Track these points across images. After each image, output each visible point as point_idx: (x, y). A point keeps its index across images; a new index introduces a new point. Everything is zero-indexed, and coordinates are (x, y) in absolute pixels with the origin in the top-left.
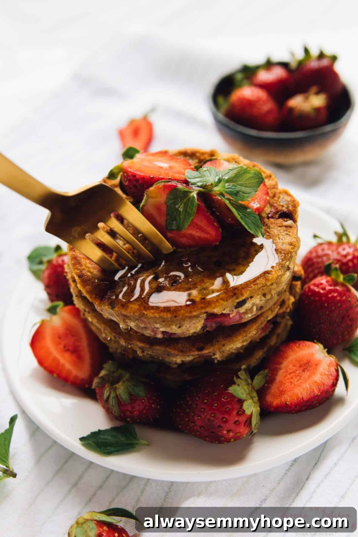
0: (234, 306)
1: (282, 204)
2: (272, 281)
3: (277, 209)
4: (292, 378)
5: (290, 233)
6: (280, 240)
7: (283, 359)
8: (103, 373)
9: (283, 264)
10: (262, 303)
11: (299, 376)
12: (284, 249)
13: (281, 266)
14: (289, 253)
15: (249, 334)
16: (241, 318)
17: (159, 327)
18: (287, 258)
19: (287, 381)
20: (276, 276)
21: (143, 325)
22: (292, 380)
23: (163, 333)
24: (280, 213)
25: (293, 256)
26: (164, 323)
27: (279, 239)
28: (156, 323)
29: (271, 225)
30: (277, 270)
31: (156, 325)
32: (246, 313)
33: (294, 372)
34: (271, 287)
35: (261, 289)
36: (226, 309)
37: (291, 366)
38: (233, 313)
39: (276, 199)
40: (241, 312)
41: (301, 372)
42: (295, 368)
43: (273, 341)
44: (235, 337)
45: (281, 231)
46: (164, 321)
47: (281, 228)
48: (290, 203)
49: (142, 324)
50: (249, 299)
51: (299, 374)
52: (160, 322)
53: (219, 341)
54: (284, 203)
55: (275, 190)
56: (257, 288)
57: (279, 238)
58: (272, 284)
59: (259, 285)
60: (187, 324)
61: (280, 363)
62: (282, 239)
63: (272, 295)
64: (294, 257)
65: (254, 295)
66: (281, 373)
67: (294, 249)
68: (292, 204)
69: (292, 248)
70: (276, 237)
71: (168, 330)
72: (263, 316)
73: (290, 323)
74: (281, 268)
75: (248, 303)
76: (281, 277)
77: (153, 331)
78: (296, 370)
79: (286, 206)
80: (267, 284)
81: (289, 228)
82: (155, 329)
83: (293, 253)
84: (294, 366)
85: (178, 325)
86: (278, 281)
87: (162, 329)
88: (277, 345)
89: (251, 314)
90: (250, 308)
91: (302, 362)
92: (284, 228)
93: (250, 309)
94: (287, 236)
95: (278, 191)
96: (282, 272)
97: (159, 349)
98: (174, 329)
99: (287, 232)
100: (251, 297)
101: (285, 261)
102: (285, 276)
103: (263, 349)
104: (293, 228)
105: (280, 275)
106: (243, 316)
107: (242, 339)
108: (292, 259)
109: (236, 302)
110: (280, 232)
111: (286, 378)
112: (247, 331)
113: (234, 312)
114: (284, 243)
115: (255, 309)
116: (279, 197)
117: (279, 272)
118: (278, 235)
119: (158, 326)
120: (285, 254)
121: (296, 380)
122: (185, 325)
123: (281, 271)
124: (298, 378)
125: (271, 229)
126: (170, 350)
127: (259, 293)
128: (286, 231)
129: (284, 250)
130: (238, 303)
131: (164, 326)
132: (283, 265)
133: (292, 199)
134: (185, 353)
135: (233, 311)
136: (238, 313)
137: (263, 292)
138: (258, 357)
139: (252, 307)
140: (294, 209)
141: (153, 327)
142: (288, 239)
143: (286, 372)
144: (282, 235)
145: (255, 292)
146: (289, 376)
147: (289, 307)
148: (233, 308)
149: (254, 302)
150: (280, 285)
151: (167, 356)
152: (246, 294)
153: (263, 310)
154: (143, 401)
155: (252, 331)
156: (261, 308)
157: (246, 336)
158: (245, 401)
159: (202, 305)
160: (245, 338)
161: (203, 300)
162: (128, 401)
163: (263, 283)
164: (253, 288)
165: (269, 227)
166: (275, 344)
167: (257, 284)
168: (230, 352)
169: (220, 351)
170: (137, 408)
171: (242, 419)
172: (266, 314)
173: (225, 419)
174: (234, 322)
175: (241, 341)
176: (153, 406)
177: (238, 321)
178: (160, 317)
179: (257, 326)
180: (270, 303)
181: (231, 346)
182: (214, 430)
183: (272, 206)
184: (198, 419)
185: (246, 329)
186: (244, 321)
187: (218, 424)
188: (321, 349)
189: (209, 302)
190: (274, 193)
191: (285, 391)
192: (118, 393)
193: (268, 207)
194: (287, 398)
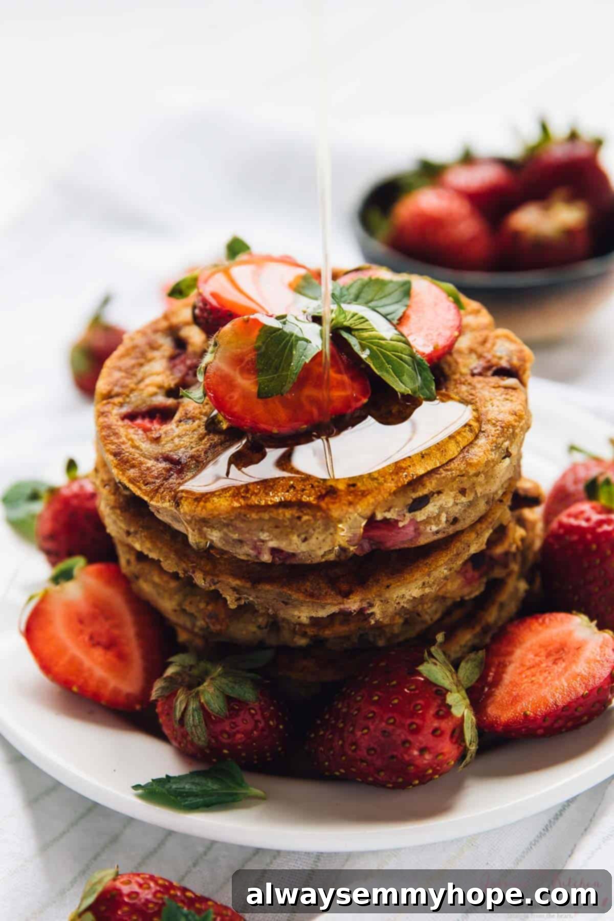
0: (407, 506)
1: (498, 354)
2: (478, 469)
3: (489, 362)
4: (534, 675)
5: (514, 398)
6: (494, 407)
7: (515, 646)
8: (170, 671)
9: (499, 444)
10: (456, 511)
11: (547, 672)
12: (500, 419)
13: (494, 445)
14: (510, 426)
15: (435, 569)
16: (418, 533)
17: (267, 539)
18: (506, 435)
19: (526, 680)
20: (486, 460)
21: (236, 536)
22: (533, 679)
23: (274, 551)
24: (494, 368)
25: (517, 435)
26: (277, 531)
27: (493, 406)
28: (262, 530)
29: (477, 385)
30: (488, 451)
31: (261, 534)
32: (427, 522)
33: (537, 665)
34: (475, 479)
35: (457, 480)
36: (392, 510)
37: (531, 656)
38: (404, 520)
39: (488, 346)
40: (419, 519)
41: (550, 664)
42: (538, 659)
43: (492, 616)
44: (409, 574)
45: (497, 394)
46: (277, 527)
47: (497, 390)
48: (514, 354)
49: (235, 534)
50: (436, 495)
51: (547, 668)
52: (271, 529)
53: (379, 580)
54: (504, 354)
56: (451, 476)
57: (491, 403)
58: (477, 475)
59: (454, 472)
60: (319, 533)
61: (510, 653)
62: (498, 407)
63: (476, 494)
64: (518, 437)
65: (443, 490)
66: (511, 669)
67: (520, 422)
68: (518, 357)
69: (516, 421)
70: (485, 403)
71: (283, 545)
72: (460, 541)
73: (523, 586)
74: (494, 448)
75: (433, 504)
76: (494, 466)
77: (255, 548)
78: (541, 662)
79: (506, 358)
80: (467, 472)
81: (510, 390)
82: (258, 543)
83: (516, 429)
84: (536, 655)
85: (303, 536)
86: (487, 472)
87: (273, 544)
88: (500, 623)
89: (437, 527)
90: (435, 515)
91: (551, 648)
92: (502, 390)
93: (434, 518)
94: (508, 401)
96: (497, 456)
97: (268, 591)
98: (294, 544)
99: (508, 397)
100: (439, 493)
101: (502, 439)
102: (501, 464)
103: (473, 628)
104: (518, 390)
105: (493, 461)
106: (422, 527)
107: (423, 581)
108: (515, 439)
109: (412, 498)
110: (495, 396)
111: (524, 676)
112: (430, 565)
113: (406, 517)
114: (502, 412)
115: (443, 518)
116: (494, 345)
117: (492, 455)
118: (491, 399)
119: (264, 536)
120: (502, 427)
121: (541, 677)
122: (316, 535)
123: (495, 454)
124: (545, 674)
125: (477, 391)
126: (289, 592)
127: (453, 486)
128: (507, 394)
129: (501, 421)
130: (415, 500)
131: (276, 537)
132: (499, 446)
133: (519, 348)
134: (318, 599)
135: (404, 516)
136: (413, 521)
137: (461, 486)
139: (439, 515)
140: (522, 363)
141: (255, 539)
142: (508, 406)
143: (522, 665)
144: (498, 400)
145: (446, 484)
146: (528, 673)
148: (406, 510)
149: (444, 503)
150: (492, 480)
151: (283, 605)
152: (430, 486)
153: (459, 527)
154: (253, 711)
155: (441, 565)
156: (455, 521)
157: (429, 575)
158: (449, 693)
159: (350, 498)
160: (426, 579)
161: (352, 489)
162: (225, 711)
163: (462, 468)
164: (443, 475)
165: (474, 388)
166: (496, 622)
167: (450, 470)
168: (400, 607)
169: (383, 599)
170: (242, 726)
171: (447, 725)
172: (466, 538)
173: (414, 726)
174: (403, 542)
175: (420, 583)
176: (271, 723)
177: (411, 540)
178: (271, 519)
179: (449, 556)
180: (471, 514)
181: (402, 591)
182: (395, 753)
183: (480, 356)
184: (363, 734)
185: (429, 561)
186: (423, 541)
187: (403, 737)
188: (585, 623)
189: (364, 491)
190: (485, 337)
191: (523, 696)
192: (202, 701)
193: (473, 359)
194: (528, 706)
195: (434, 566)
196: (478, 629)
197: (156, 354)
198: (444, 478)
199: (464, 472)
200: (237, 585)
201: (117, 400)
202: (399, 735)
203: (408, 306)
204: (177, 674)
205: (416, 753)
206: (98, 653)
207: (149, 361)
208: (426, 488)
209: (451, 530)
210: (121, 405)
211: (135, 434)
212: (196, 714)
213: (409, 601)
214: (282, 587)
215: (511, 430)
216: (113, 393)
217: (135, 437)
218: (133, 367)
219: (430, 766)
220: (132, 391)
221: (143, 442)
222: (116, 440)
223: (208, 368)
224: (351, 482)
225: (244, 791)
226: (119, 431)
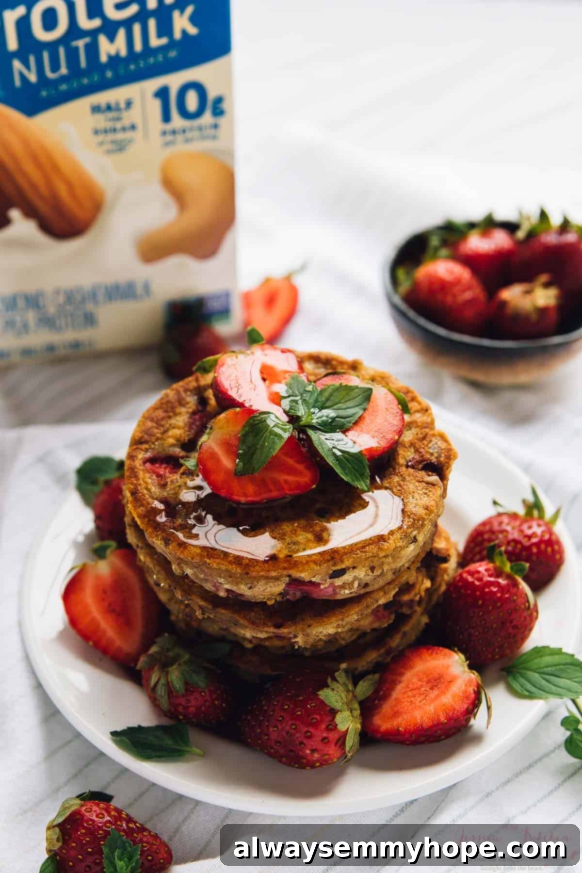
0: (329, 574)
1: (431, 451)
2: (387, 553)
3: (422, 456)
4: (414, 696)
5: (430, 494)
6: (414, 500)
7: (406, 669)
8: (154, 649)
9: (408, 533)
10: (368, 579)
11: (424, 695)
12: (414, 512)
13: (404, 534)
14: (421, 519)
15: (347, 617)
16: (335, 593)
17: (224, 582)
18: (416, 526)
19: (406, 699)
20: (394, 547)
21: (203, 576)
22: (413, 699)
23: (228, 591)
24: (425, 463)
25: (425, 525)
26: (230, 579)
27: (413, 498)
28: (220, 576)
29: (407, 477)
30: (397, 539)
31: (219, 578)
32: (343, 587)
33: (419, 689)
34: (384, 559)
35: (369, 560)
36: (317, 576)
37: (415, 680)
38: (325, 583)
39: (425, 442)
40: (336, 584)
41: (428, 689)
42: (420, 683)
43: (396, 642)
44: (326, 617)
45: (419, 488)
46: (230, 576)
47: (420, 484)
48: (443, 451)
49: (202, 574)
50: (351, 569)
51: (425, 692)
52: (226, 577)
53: (304, 619)
54: (436, 451)
55: (427, 430)
56: (364, 557)
57: (413, 496)
58: (386, 556)
59: (368, 554)
60: (261, 585)
61: (401, 674)
62: (417, 499)
63: (383, 570)
64: (426, 527)
65: (358, 566)
66: (399, 688)
67: (429, 516)
68: (446, 453)
69: (426, 514)
70: (409, 495)
71: (235, 588)
72: (371, 597)
73: (425, 620)
74: (403, 537)
75: (349, 574)
76: (401, 550)
77: (215, 586)
78: (422, 686)
79: (436, 455)
80: (379, 555)
81: (430, 486)
82: (217, 584)
83: (426, 521)
84: (420, 680)
85: (249, 585)
86: (395, 554)
87: (227, 586)
88: (401, 648)
89: (350, 591)
90: (350, 582)
91: (431, 676)
92: (424, 484)
93: (349, 584)
94: (426, 496)
95: (431, 432)
96: (404, 543)
97: (223, 614)
98: (243, 589)
99: (427, 491)
100: (354, 568)
101: (412, 529)
102: (407, 549)
103: (379, 650)
104: (436, 487)
105: (400, 546)
106: (338, 590)
107: (338, 623)
108: (423, 528)
109: (332, 570)
110: (417, 489)
111: (406, 696)
112: (344, 613)
113: (327, 582)
114: (418, 505)
115: (356, 584)
116: (431, 441)
117: (400, 542)
118: (413, 492)
119: (221, 580)
120: (414, 519)
121: (419, 699)
122: (258, 586)
123: (403, 542)
124: (422, 697)
125: (405, 483)
126: (237, 618)
127: (365, 564)
128: (427, 489)
129: (414, 514)
130: (334, 571)
131: (230, 582)
132: (408, 535)
133: (449, 447)
134: (258, 627)
135: (326, 581)
136: (332, 584)
137: (372, 565)
138: (369, 659)
139: (353, 582)
140: (447, 461)
141: (215, 581)
142: (425, 501)
143: (407, 686)
144: (419, 494)
145: (360, 562)
146: (410, 694)
147: (419, 593)
148: (327, 577)
149: (357, 575)
150: (399, 560)
151: (233, 625)
152: (347, 563)
153: (368, 589)
154: (203, 694)
155: (352, 615)
156: (366, 585)
157: (342, 620)
158: (339, 713)
159: (285, 565)
160: (340, 622)
161: (289, 558)
162: (183, 691)
163: (375, 552)
164: (359, 556)
165: (404, 480)
166: (398, 646)
167: (365, 552)
168: (319, 638)
169: (304, 633)
170: (193, 702)
171: (333, 736)
172: (375, 595)
173: (309, 734)
174: (324, 596)
175: (335, 625)
176: (216, 702)
177: (330, 596)
178: (227, 570)
179: (360, 608)
180: (379, 581)
181: (320, 629)
182: (293, 748)
183: (417, 451)
184: (274, 731)
185: (343, 610)
186: (339, 597)
187: (300, 739)
188: (460, 661)
189: (296, 561)
190: (424, 434)
191: (401, 713)
192: (169, 680)
193: (411, 452)
194: (402, 723)
195: (347, 615)
196: (382, 651)
197: (183, 410)
198: (359, 558)
199: (375, 554)
200: (203, 604)
201: (145, 446)
202: (298, 738)
203: (365, 410)
204: (157, 653)
205: (308, 752)
206: (111, 618)
207: (176, 414)
208: (343, 564)
209: (362, 591)
210: (147, 450)
211: (150, 478)
212: (163, 688)
213: (325, 636)
214: (233, 613)
215: (420, 522)
216: (143, 440)
217: (149, 481)
218: (163, 419)
219: (317, 761)
220: (158, 439)
221: (154, 486)
222: (135, 482)
223: (203, 446)
224: (289, 554)
225: (188, 749)
226: (139, 474)
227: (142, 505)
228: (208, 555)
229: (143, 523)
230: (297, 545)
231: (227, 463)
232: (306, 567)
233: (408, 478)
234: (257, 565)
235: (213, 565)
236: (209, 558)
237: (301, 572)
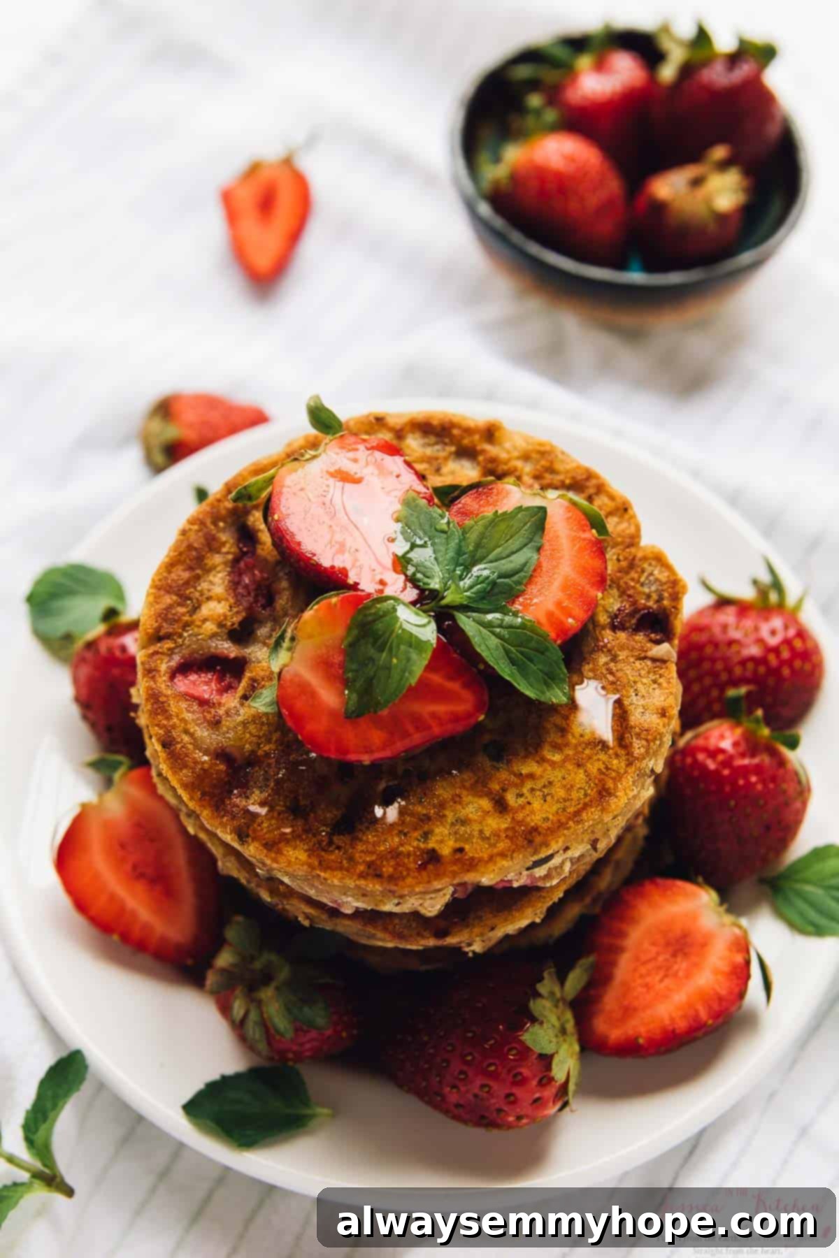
0: (526, 866)
1: (646, 590)
2: (615, 813)
3: (634, 603)
4: (649, 974)
5: (662, 680)
6: (638, 699)
7: (629, 925)
9: (643, 768)
11: (664, 970)
12: (646, 725)
13: (637, 773)
14: (658, 737)
18: (651, 751)
19: (639, 981)
20: (626, 800)
22: (648, 979)
24: (640, 614)
27: (636, 695)
28: (345, 894)
29: (619, 653)
30: (629, 786)
32: (548, 876)
33: (655, 959)
34: (610, 824)
35: (589, 831)
37: (646, 945)
38: (520, 878)
39: (634, 575)
40: (538, 874)
41: (668, 958)
42: (655, 949)
45: (643, 673)
47: (643, 664)
48: (665, 587)
50: (560, 852)
51: (665, 964)
53: (481, 917)
54: (653, 588)
55: (633, 550)
56: (581, 829)
57: (636, 690)
58: (614, 818)
59: (586, 823)
61: (622, 935)
62: (643, 696)
63: (610, 837)
65: (571, 844)
68: (670, 590)
69: (664, 725)
70: (629, 689)
74: (636, 778)
75: (556, 859)
76: (635, 799)
78: (658, 954)
79: (655, 597)
80: (603, 820)
81: (659, 664)
82: (340, 901)
83: (665, 736)
84: (653, 944)
86: (627, 810)
90: (557, 867)
91: (670, 935)
92: (649, 663)
94: (656, 686)
95: (640, 555)
100: (565, 849)
104: (669, 663)
105: (634, 796)
108: (661, 750)
109: (531, 860)
110: (640, 675)
111: (637, 975)
114: (648, 710)
116: (643, 571)
118: (635, 682)
119: (348, 899)
121: (658, 978)
123: (637, 785)
124: (661, 973)
125: (618, 665)
127: (582, 837)
128: (654, 672)
129: (647, 730)
130: (534, 861)
132: (642, 771)
133: (672, 578)
134: (406, 938)
135: (522, 874)
136: (530, 875)
137: (592, 835)
139: (562, 866)
140: (673, 604)
141: (336, 898)
144: (644, 684)
145: (575, 839)
146: (642, 970)
148: (523, 870)
149: (570, 855)
158: (557, 1057)
159: (455, 868)
161: (458, 856)
162: (291, 1032)
163: (596, 817)
164: (572, 829)
165: (614, 659)
167: (582, 821)
169: (483, 937)
173: (512, 1098)
175: (531, 916)
176: (343, 1034)
182: (485, 1114)
183: (623, 593)
184: (452, 1092)
188: (712, 904)
189: (472, 859)
190: (631, 558)
191: (635, 1010)
192: (265, 1016)
193: (613, 597)
194: (641, 1026)
196: (588, 900)
197: (217, 559)
198: (573, 833)
199: (598, 820)
200: (311, 914)
201: (168, 644)
202: (493, 1103)
203: (539, 549)
204: (230, 965)
205: (511, 1118)
206: (140, 887)
207: (208, 571)
208: (550, 849)
210: (171, 652)
211: (189, 711)
214: (365, 925)
215: (658, 742)
216: (162, 633)
217: (188, 716)
218: (187, 583)
220: (186, 625)
221: (198, 725)
222: (165, 722)
223: (284, 673)
224: (458, 845)
225: (309, 1112)
226: (169, 705)
227: (185, 766)
228: (320, 863)
229: (192, 798)
230: (468, 824)
231: (329, 697)
232: (491, 866)
233: (622, 655)
234: (408, 875)
235: (332, 882)
236: (325, 871)
237: (483, 874)
